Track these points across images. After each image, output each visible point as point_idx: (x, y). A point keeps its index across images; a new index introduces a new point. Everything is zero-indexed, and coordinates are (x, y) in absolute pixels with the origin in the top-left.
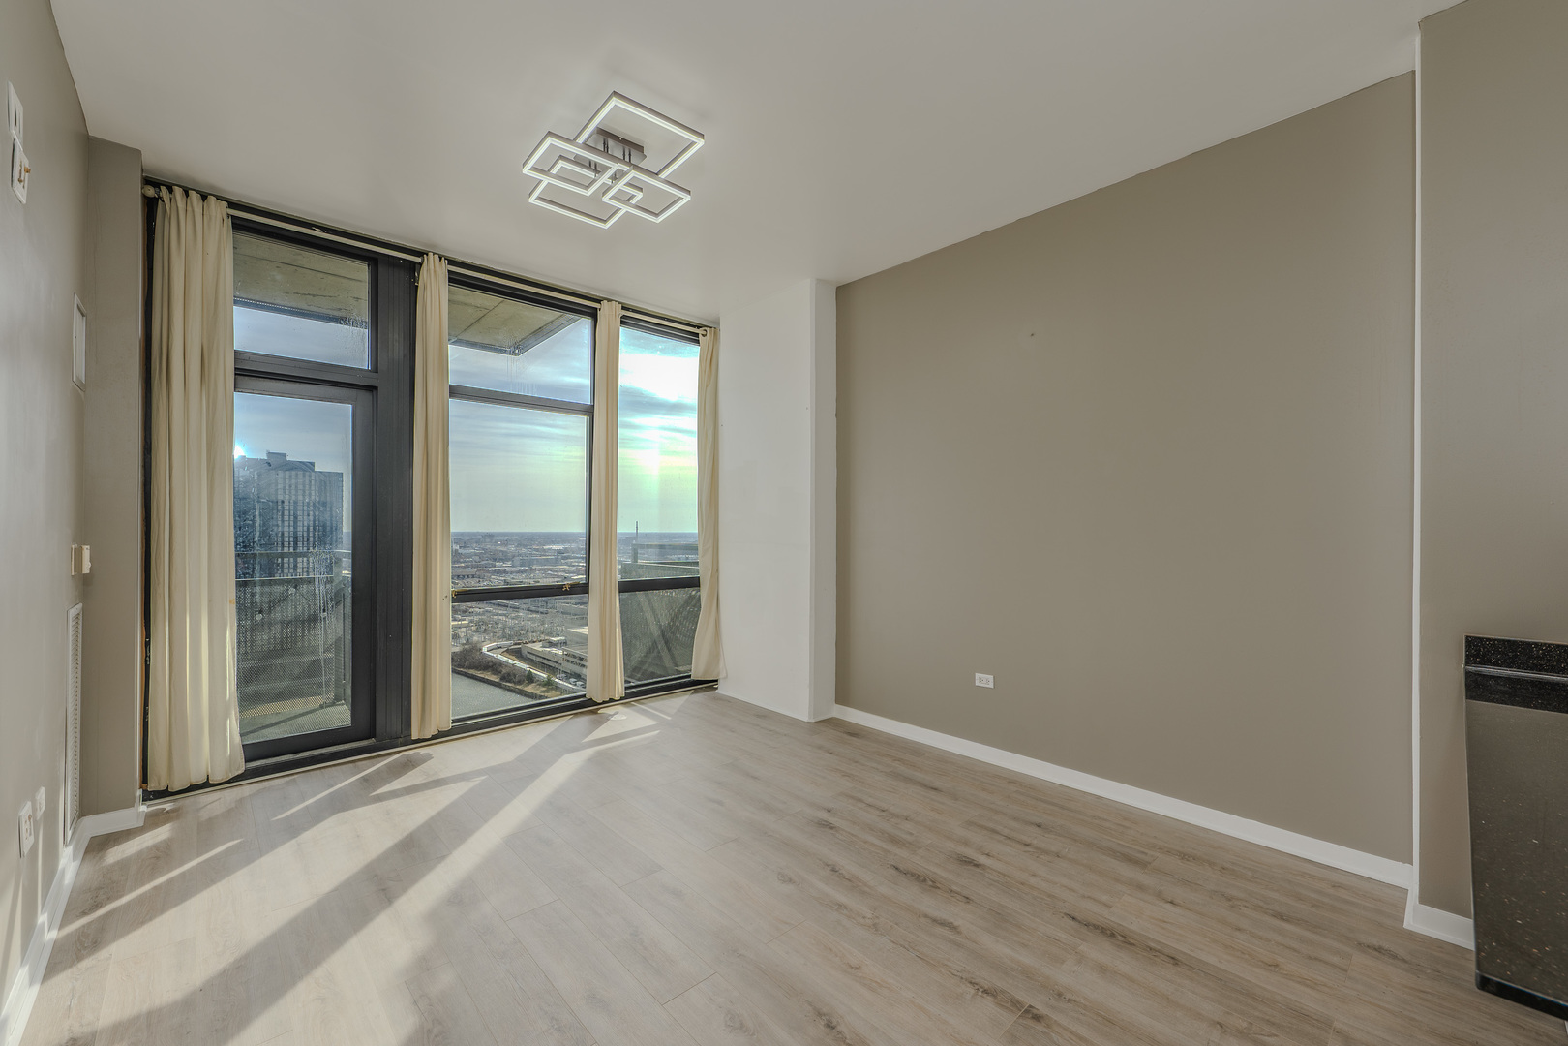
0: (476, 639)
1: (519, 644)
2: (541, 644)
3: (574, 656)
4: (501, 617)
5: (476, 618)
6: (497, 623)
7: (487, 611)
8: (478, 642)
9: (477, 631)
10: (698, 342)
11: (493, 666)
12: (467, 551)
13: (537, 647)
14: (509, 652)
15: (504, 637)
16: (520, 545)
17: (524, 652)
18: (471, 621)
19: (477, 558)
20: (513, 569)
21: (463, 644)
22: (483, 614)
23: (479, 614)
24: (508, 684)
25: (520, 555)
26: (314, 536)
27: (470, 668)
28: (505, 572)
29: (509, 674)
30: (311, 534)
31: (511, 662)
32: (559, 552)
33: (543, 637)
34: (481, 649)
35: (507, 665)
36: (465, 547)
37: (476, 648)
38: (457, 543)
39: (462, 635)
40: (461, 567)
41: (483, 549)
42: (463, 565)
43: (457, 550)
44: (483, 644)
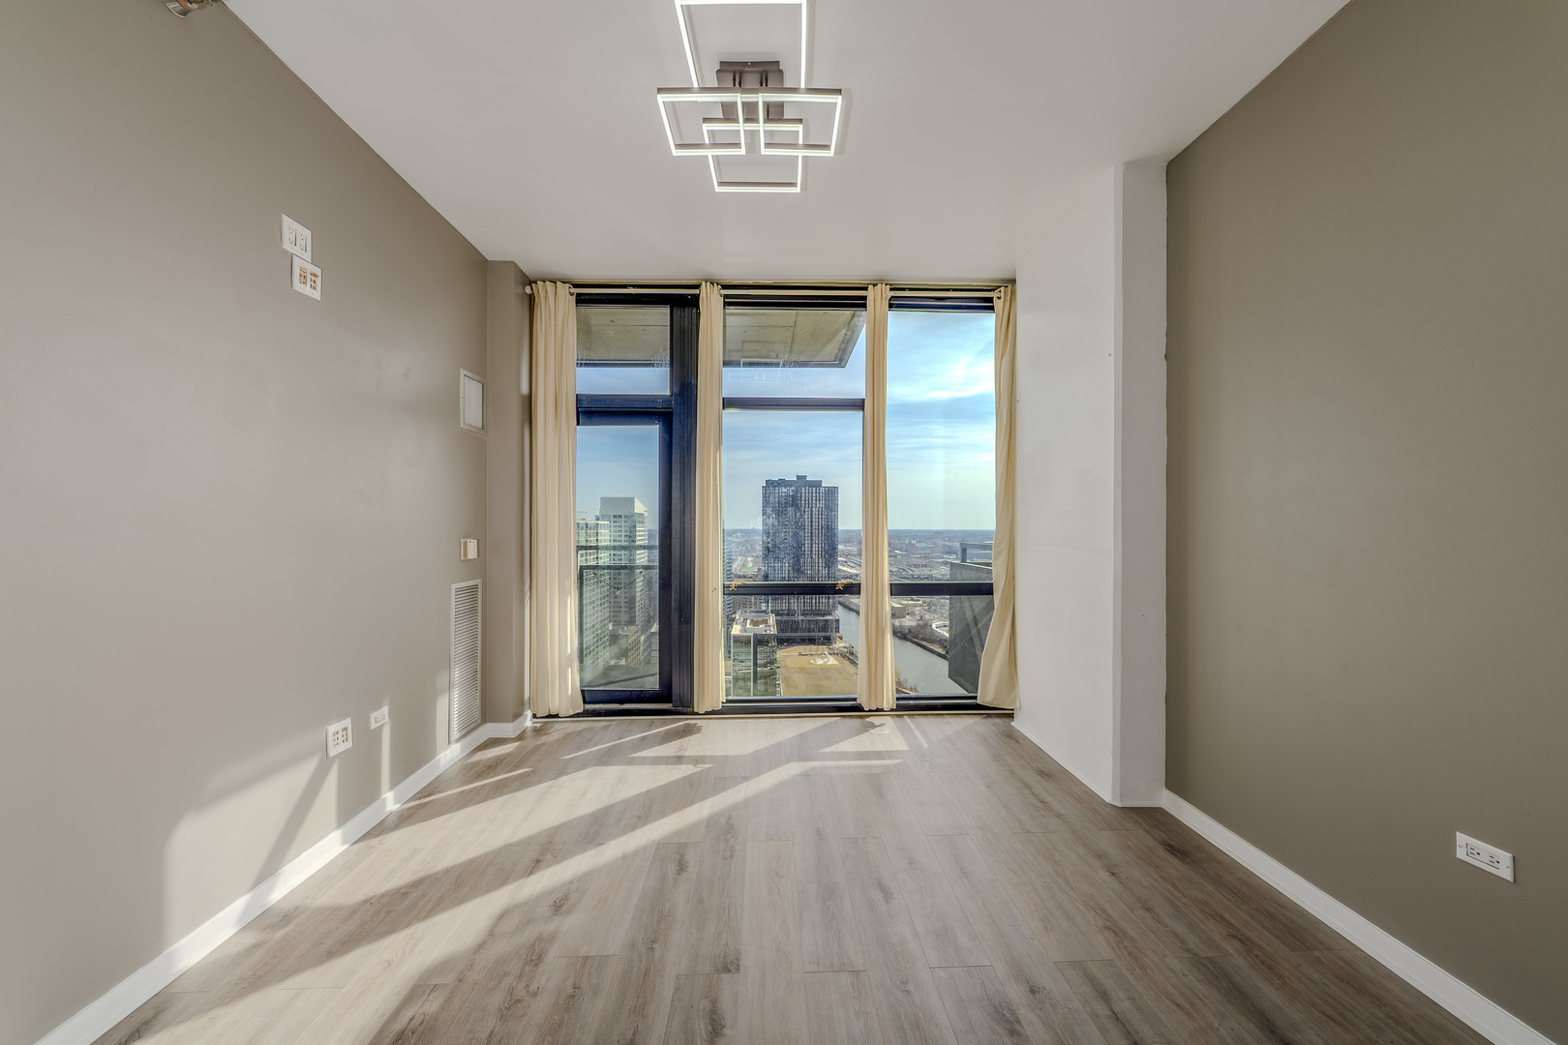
0: (928, 616)
4: (947, 601)
6: (944, 605)
8: (929, 620)
9: (929, 611)
10: (992, 308)
11: (939, 641)
12: (922, 545)
18: (924, 602)
19: (928, 551)
20: (955, 561)
21: (918, 620)
27: (923, 639)
28: (949, 563)
34: (931, 626)
36: (921, 542)
37: (927, 625)
38: (914, 539)
39: (917, 613)
40: (917, 558)
41: (934, 544)
42: (919, 556)
43: (914, 544)
44: (933, 622)
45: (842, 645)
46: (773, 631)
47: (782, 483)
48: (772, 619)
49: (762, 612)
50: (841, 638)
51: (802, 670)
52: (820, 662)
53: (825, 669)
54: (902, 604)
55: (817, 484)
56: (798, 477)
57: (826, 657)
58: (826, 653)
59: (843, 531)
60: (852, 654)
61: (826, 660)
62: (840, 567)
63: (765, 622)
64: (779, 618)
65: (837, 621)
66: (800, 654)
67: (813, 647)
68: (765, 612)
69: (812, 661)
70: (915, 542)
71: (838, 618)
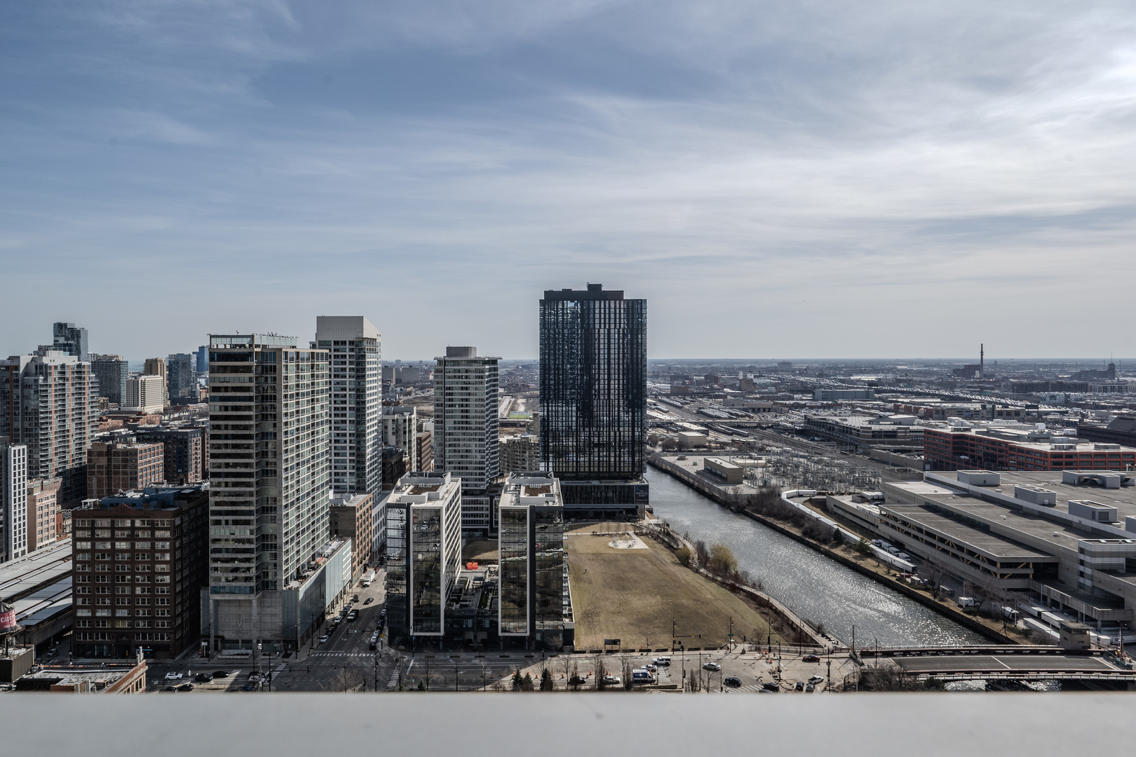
0: (774, 481)
1: (824, 494)
2: (850, 498)
3: (896, 519)
4: (802, 460)
5: (774, 458)
6: (797, 466)
7: (785, 451)
8: (776, 486)
9: (775, 473)
11: (797, 518)
12: (762, 381)
13: (846, 500)
14: (812, 502)
15: (805, 483)
16: (821, 375)
17: (830, 505)
18: (769, 461)
19: (773, 389)
20: (814, 403)
21: (760, 487)
22: (780, 454)
23: (777, 454)
24: (811, 541)
25: (821, 387)
26: (623, 365)
27: (768, 515)
28: (804, 406)
29: (812, 530)
30: (621, 362)
31: (815, 515)
32: (871, 384)
33: (852, 489)
34: (780, 495)
35: (810, 518)
36: (760, 376)
37: (774, 493)
38: (751, 372)
39: (759, 476)
40: (756, 399)
41: (779, 379)
42: (758, 396)
43: (752, 380)
44: (782, 489)
45: (653, 521)
46: (558, 502)
47: (567, 295)
48: (555, 486)
49: (541, 475)
50: (651, 512)
51: (597, 556)
52: (622, 545)
53: (630, 555)
54: (737, 464)
55: (618, 295)
56: (590, 286)
57: (631, 538)
58: (631, 532)
59: (656, 362)
60: (668, 534)
61: (630, 542)
62: (648, 412)
63: (546, 490)
64: (564, 483)
65: (646, 488)
66: (594, 534)
67: (613, 524)
68: (546, 475)
69: (611, 544)
70: (752, 377)
71: (646, 483)
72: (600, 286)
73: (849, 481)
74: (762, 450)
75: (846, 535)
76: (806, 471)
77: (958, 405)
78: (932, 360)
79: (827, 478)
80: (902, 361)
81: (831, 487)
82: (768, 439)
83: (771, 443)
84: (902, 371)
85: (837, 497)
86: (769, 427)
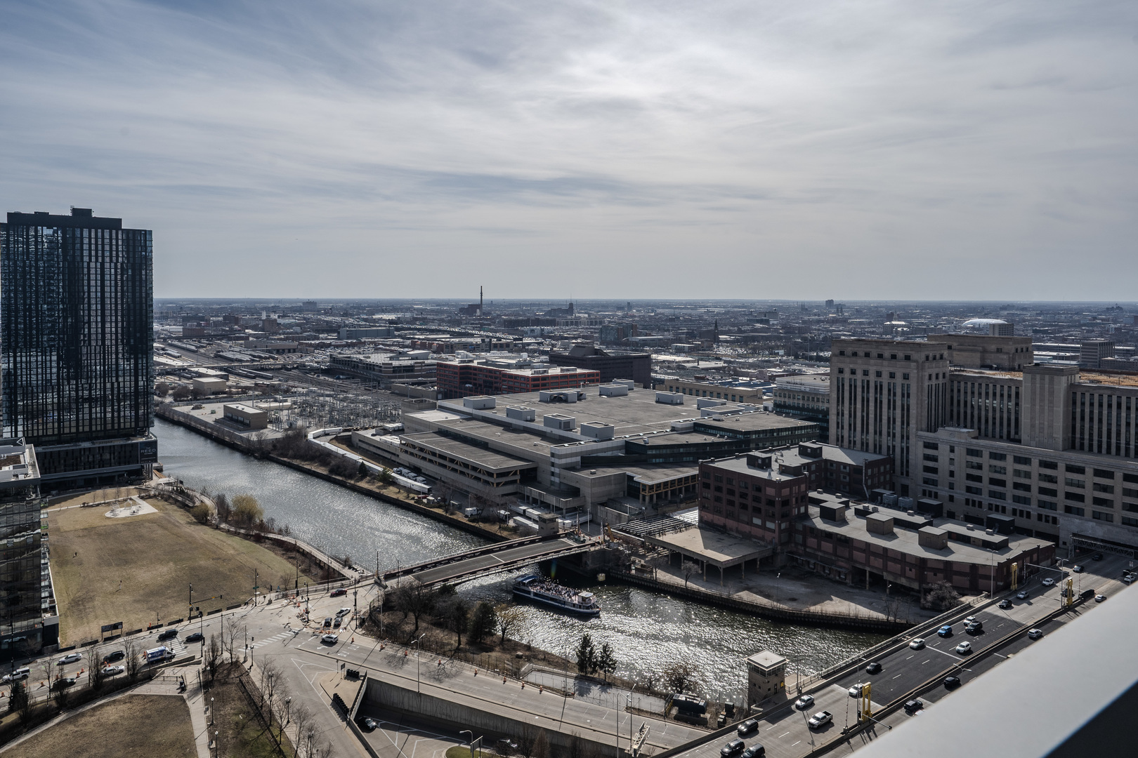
0: (300, 423)
1: (349, 430)
2: (373, 431)
3: (414, 447)
4: (328, 399)
5: (300, 399)
6: (323, 406)
7: (311, 391)
8: (302, 428)
9: (301, 415)
11: (323, 456)
12: (286, 321)
13: (368, 434)
14: (339, 440)
15: (332, 421)
16: (346, 314)
17: (355, 440)
18: (295, 403)
19: (298, 329)
20: (339, 342)
21: (286, 430)
22: (306, 395)
23: (303, 394)
24: (338, 478)
25: (346, 326)
26: (122, 304)
27: (295, 457)
28: (330, 345)
29: (338, 467)
30: (119, 302)
31: (341, 451)
32: (391, 322)
33: (375, 423)
34: (306, 436)
35: (335, 455)
36: (284, 316)
37: (300, 435)
38: (275, 312)
39: (284, 418)
40: (281, 339)
41: (305, 319)
42: (282, 337)
43: (276, 320)
44: (308, 430)
45: (163, 480)
46: (33, 474)
47: (42, 219)
48: (28, 455)
49: (6, 442)
50: (160, 470)
51: (89, 532)
52: (123, 513)
53: (135, 524)
54: (260, 408)
55: (115, 224)
56: (74, 210)
57: (135, 503)
58: (135, 497)
59: (164, 302)
60: (182, 492)
61: (134, 508)
62: (156, 358)
63: (15, 461)
64: (40, 449)
65: (154, 444)
66: (85, 506)
67: (111, 491)
68: (13, 442)
69: (108, 514)
70: (276, 317)
71: (154, 439)
72: (90, 211)
73: (372, 415)
74: (287, 392)
75: (370, 467)
76: (332, 409)
77: (463, 340)
78: (443, 300)
79: (352, 414)
80: (418, 300)
81: (356, 422)
82: (293, 380)
83: (297, 384)
84: (417, 310)
85: (361, 432)
86: (294, 368)
